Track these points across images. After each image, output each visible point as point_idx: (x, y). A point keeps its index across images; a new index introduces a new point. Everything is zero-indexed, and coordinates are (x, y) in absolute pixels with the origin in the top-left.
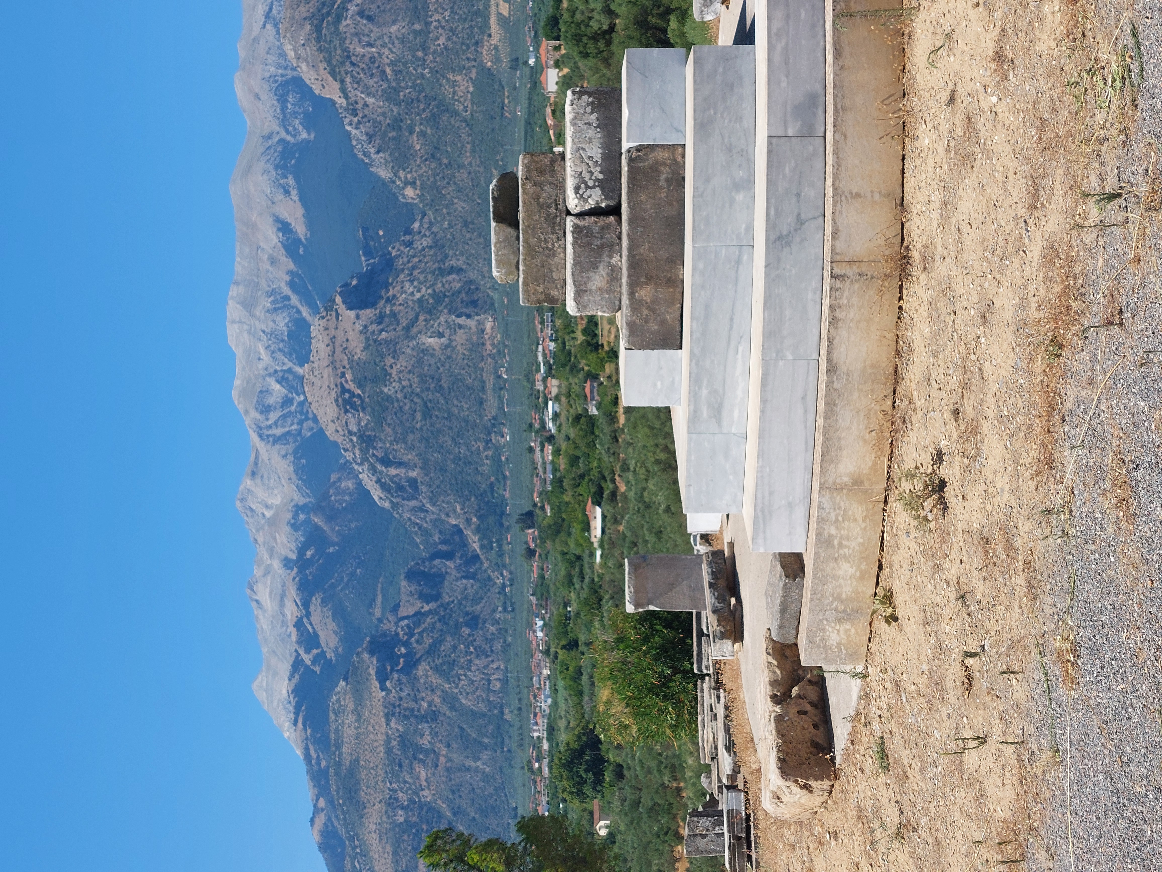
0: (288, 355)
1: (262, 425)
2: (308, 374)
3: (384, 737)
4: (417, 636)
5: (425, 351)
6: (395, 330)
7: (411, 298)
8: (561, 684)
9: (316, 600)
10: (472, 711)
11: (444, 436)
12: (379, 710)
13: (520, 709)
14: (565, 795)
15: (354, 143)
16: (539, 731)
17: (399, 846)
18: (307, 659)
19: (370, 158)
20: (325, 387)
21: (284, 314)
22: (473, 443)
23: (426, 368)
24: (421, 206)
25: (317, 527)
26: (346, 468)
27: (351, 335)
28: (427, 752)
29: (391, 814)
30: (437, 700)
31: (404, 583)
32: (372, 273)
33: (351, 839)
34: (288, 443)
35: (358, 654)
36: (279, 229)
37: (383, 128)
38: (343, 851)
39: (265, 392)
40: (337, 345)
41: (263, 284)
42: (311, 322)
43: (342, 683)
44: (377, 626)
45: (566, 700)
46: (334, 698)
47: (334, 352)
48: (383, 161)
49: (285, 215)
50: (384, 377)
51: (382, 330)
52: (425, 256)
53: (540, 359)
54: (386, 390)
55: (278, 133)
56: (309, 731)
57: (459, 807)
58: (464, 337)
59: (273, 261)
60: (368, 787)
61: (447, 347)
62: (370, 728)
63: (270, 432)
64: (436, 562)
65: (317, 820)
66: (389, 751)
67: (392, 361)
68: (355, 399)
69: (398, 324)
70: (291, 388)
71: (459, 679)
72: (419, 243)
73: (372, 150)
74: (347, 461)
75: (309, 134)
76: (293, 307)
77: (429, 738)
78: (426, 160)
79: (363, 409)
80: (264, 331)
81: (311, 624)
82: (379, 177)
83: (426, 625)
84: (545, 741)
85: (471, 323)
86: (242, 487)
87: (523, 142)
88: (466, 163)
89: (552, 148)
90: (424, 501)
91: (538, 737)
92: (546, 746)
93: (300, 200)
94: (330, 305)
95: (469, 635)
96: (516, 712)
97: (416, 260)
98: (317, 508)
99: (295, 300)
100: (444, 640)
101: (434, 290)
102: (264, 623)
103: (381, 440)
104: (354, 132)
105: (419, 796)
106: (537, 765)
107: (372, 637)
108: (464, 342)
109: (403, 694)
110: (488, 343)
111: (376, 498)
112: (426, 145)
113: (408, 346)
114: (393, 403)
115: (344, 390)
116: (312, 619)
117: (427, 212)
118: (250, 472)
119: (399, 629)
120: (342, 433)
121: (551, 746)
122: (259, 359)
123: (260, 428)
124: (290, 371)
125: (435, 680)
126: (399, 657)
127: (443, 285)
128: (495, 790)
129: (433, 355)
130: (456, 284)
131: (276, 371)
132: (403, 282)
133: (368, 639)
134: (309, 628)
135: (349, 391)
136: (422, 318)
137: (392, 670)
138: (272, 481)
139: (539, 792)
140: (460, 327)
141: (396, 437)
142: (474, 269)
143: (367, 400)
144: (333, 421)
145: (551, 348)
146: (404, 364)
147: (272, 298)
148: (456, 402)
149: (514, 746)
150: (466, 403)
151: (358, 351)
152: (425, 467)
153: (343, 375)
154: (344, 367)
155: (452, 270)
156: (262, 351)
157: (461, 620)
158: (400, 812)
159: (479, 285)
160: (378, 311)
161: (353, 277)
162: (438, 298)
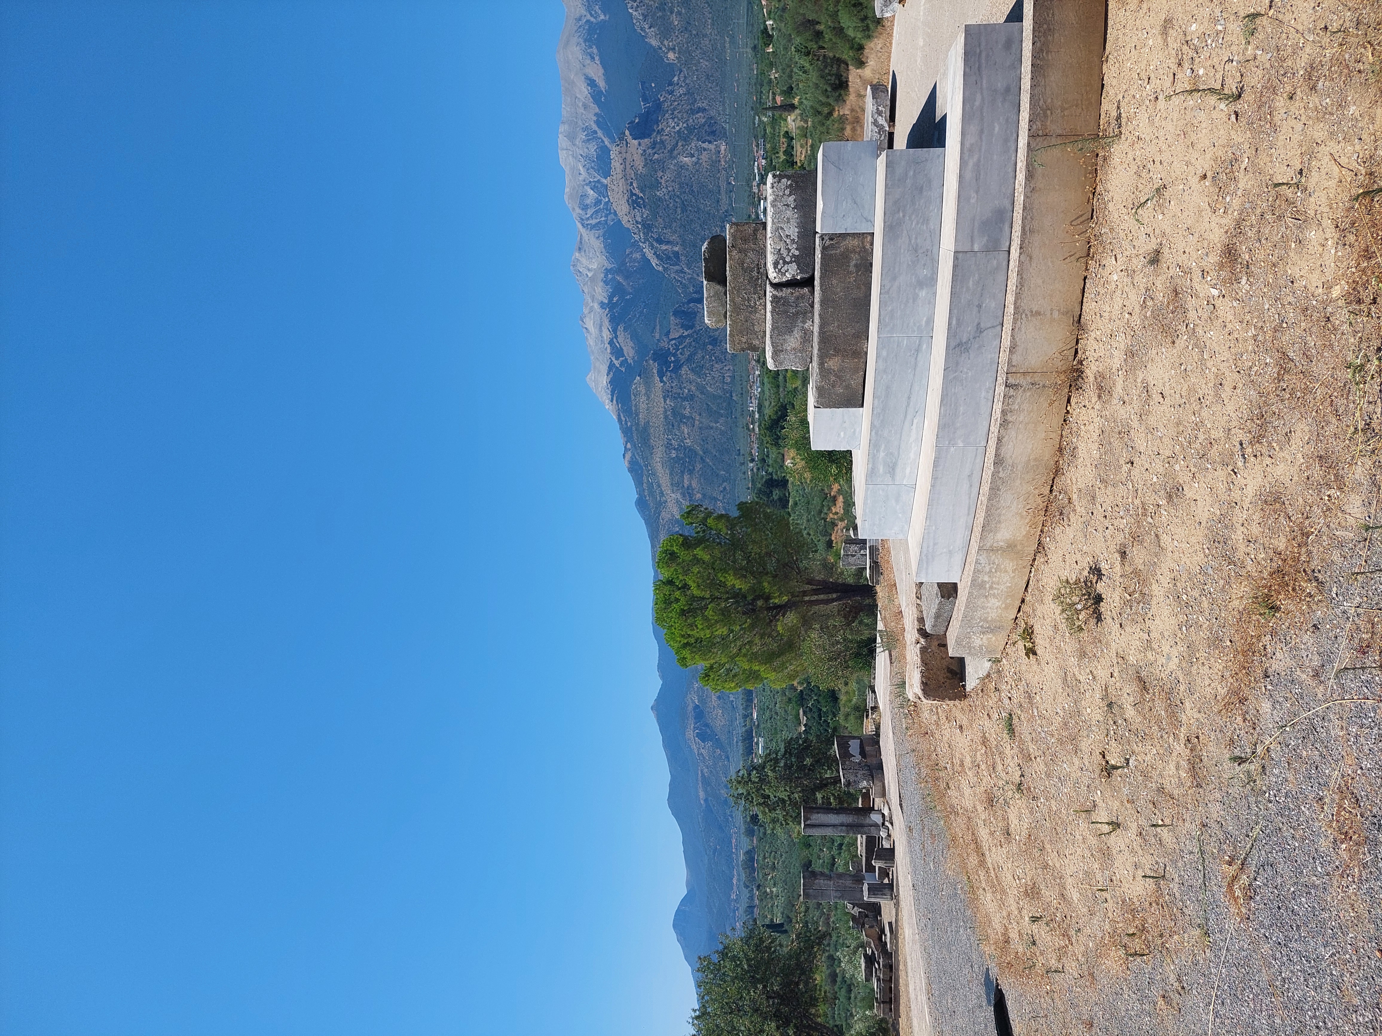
0: (597, 171)
1: (583, 218)
2: (610, 183)
3: (663, 409)
4: (680, 351)
5: (682, 167)
6: (663, 153)
7: (673, 130)
8: (766, 380)
9: (621, 328)
10: (713, 394)
11: (695, 224)
12: (660, 394)
13: (742, 394)
14: (768, 445)
15: (635, 21)
16: (753, 407)
17: (673, 470)
18: (617, 363)
19: (645, 31)
20: (620, 192)
21: (594, 143)
22: (713, 228)
23: (683, 178)
24: (679, 65)
25: (619, 282)
26: (635, 245)
27: (636, 157)
28: (688, 418)
29: (668, 452)
30: (693, 388)
31: (672, 318)
32: (648, 113)
33: (646, 466)
34: (600, 229)
35: (646, 361)
36: (588, 85)
37: (653, 10)
38: (642, 472)
39: (584, 196)
40: (627, 163)
41: (580, 123)
42: (611, 149)
43: (638, 378)
44: (657, 344)
45: (769, 390)
46: (634, 386)
47: (625, 169)
48: (653, 33)
49: (592, 75)
50: (657, 185)
51: (655, 153)
52: (681, 101)
53: (756, 171)
54: (658, 194)
55: (585, 16)
56: (620, 405)
57: (707, 449)
58: (707, 156)
59: (585, 107)
60: (655, 437)
61: (696, 163)
62: (655, 404)
63: (588, 222)
64: (691, 305)
65: (626, 455)
66: (666, 417)
67: (662, 174)
68: (639, 200)
69: (665, 149)
70: (600, 193)
71: (706, 376)
72: (678, 92)
73: (646, 26)
74: (636, 241)
75: (605, 16)
76: (599, 138)
77: (689, 410)
78: (682, 32)
79: (645, 207)
80: (581, 155)
81: (618, 342)
82: (651, 45)
83: (686, 343)
84: (756, 413)
85: (712, 147)
86: (573, 257)
87: (746, 17)
88: (708, 33)
89: (765, 21)
90: (683, 266)
91: (752, 410)
92: (757, 416)
93: (601, 63)
94: (622, 137)
95: (712, 350)
96: (739, 396)
97: (676, 103)
98: (619, 271)
99: (600, 134)
100: (697, 352)
101: (687, 124)
102: (591, 342)
103: (656, 226)
104: (634, 13)
105: (684, 443)
106: (752, 426)
107: (654, 350)
108: (707, 160)
109: (673, 385)
110: (722, 160)
111: (654, 265)
112: (682, 21)
113: (672, 164)
114: (663, 202)
115: (632, 194)
116: (618, 339)
117: (683, 69)
118: (578, 248)
119: (670, 346)
120: (632, 222)
121: (760, 416)
122: (580, 174)
123: (583, 220)
124: (599, 181)
125: (692, 376)
126: (671, 363)
127: (694, 121)
128: (727, 439)
129: (687, 169)
130: (701, 119)
131: (590, 182)
132: (668, 119)
133: (652, 352)
134: (617, 344)
135: (635, 195)
136: (680, 144)
137: (666, 371)
138: (591, 254)
139: (753, 442)
140: (705, 150)
141: (665, 225)
142: (713, 109)
143: (647, 200)
144: (626, 215)
145: (763, 164)
146: (669, 176)
147: (586, 133)
148: (702, 201)
149: (738, 415)
150: (709, 202)
151: (641, 168)
152: (684, 244)
153: (632, 183)
154: (632, 179)
155: (700, 110)
156: (581, 168)
157: (707, 341)
158: (673, 452)
159: (717, 120)
160: (652, 140)
161: (636, 117)
162: (690, 129)
